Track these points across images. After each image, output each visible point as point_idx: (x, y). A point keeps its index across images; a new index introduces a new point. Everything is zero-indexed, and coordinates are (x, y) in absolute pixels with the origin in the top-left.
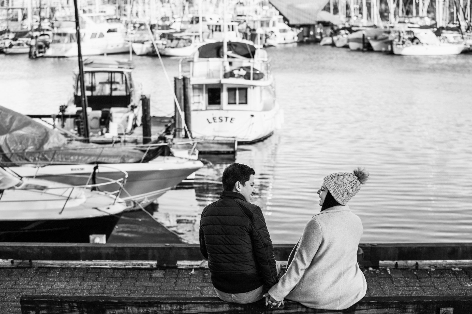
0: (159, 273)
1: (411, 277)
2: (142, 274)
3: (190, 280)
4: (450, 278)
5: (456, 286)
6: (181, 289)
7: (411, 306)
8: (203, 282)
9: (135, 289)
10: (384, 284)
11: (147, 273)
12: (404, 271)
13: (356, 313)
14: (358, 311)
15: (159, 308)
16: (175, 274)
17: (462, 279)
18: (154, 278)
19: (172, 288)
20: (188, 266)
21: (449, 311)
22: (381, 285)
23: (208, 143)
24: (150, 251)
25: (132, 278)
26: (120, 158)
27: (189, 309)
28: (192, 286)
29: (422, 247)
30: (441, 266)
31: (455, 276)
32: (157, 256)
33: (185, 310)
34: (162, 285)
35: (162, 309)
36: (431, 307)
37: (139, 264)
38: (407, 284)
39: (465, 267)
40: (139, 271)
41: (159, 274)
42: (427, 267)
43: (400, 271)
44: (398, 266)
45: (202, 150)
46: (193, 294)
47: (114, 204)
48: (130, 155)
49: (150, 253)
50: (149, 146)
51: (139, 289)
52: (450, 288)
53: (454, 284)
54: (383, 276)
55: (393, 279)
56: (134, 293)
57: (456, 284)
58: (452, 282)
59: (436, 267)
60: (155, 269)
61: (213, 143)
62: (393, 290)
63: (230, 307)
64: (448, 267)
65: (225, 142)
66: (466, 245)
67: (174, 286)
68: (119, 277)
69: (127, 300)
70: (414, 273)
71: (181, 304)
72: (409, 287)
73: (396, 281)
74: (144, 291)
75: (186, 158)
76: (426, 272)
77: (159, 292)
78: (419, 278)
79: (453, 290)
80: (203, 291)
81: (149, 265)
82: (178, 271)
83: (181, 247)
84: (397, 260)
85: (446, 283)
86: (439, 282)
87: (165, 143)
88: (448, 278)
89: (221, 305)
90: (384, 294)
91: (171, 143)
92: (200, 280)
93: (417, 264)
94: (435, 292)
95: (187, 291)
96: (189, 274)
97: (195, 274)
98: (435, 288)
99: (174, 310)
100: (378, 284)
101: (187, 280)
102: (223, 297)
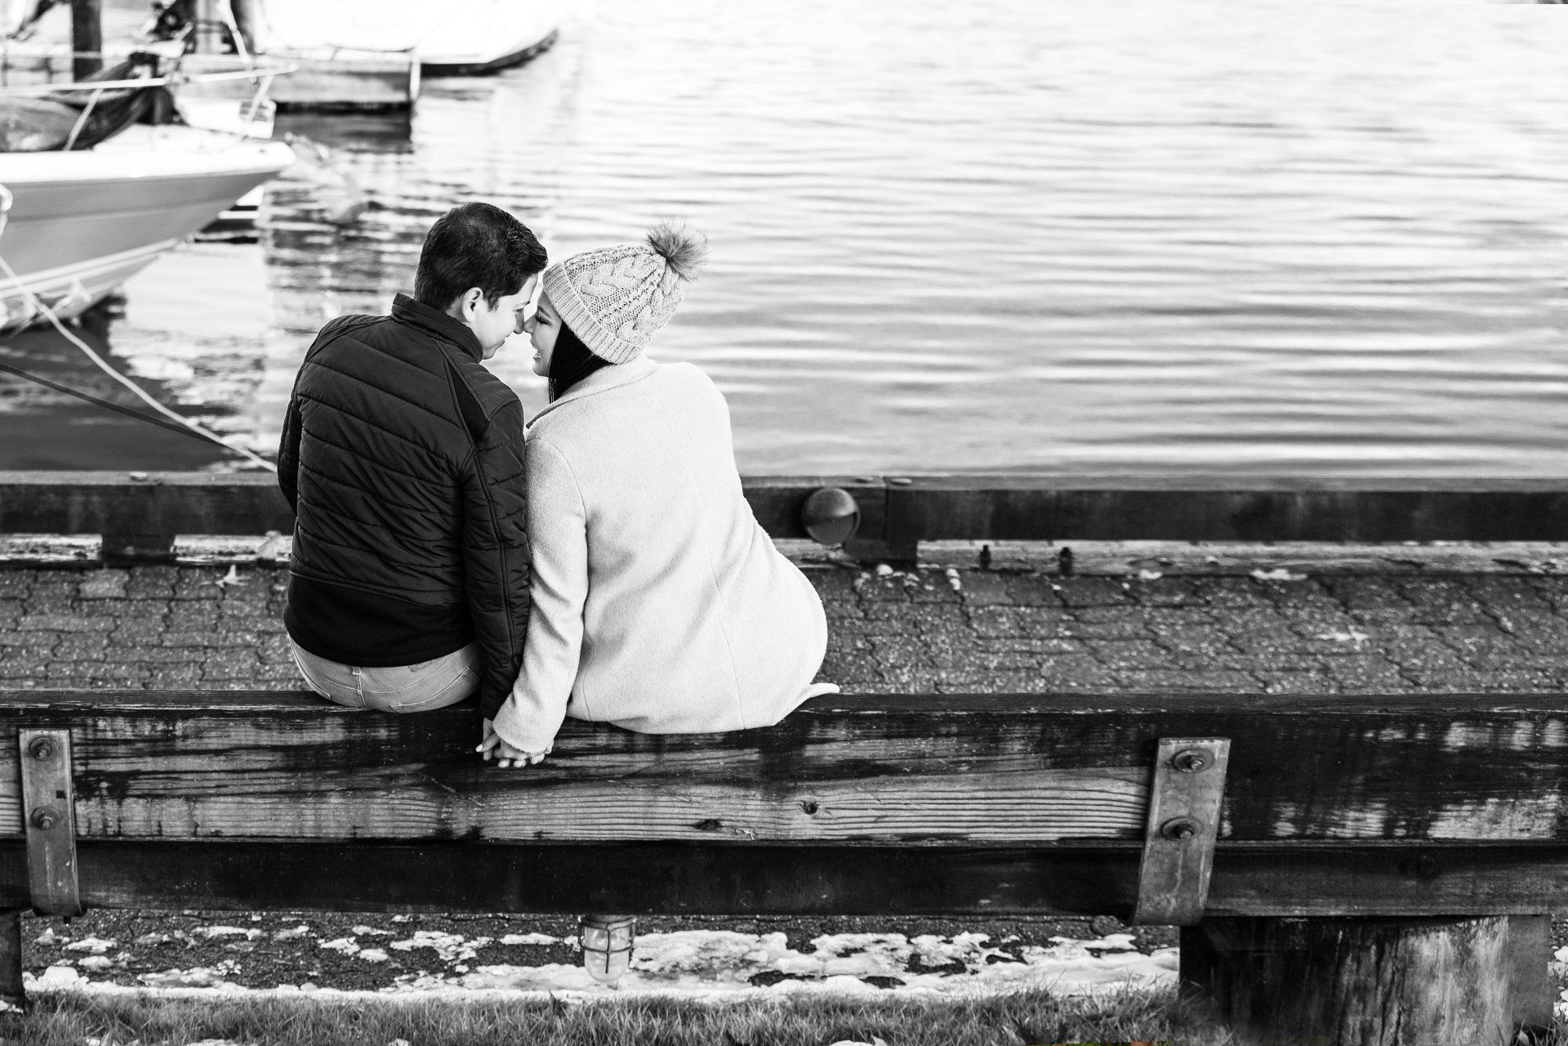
0: (107, 579)
1: (1038, 602)
2: (46, 583)
3: (219, 607)
4: (1239, 608)
5: (1270, 638)
6: (189, 642)
7: (1018, 731)
8: (269, 616)
9: (17, 644)
10: (934, 629)
11: (63, 582)
12: (1014, 581)
13: (807, 754)
14: (818, 747)
15: (90, 731)
16: (165, 584)
17: (1303, 614)
18: (88, 600)
19: (155, 640)
20: (213, 553)
21: (1207, 750)
22: (922, 632)
23: (312, 72)
24: (78, 499)
25: (7, 599)
27: (199, 734)
28: (228, 632)
30: (1197, 561)
31: (1267, 602)
32: (102, 516)
33: (185, 737)
34: (117, 627)
35: (100, 735)
36: (1111, 735)
37: (36, 545)
38: (1023, 629)
39: (1326, 568)
40: (33, 572)
41: (107, 586)
42: (1119, 567)
43: (997, 578)
44: (989, 561)
45: (287, 96)
46: (228, 660)
48: (26, 120)
50: (98, 90)
51: (33, 640)
52: (1236, 645)
53: (1261, 629)
54: (931, 598)
55: (971, 609)
56: (16, 657)
57: (1273, 633)
58: (1251, 625)
59: (1167, 565)
60: (94, 566)
61: (330, 73)
62: (966, 652)
63: (348, 727)
64: (1229, 567)
65: (374, 68)
67: (161, 629)
70: (1051, 587)
71: (170, 717)
72: (1031, 639)
73: (980, 619)
74: (52, 650)
75: (233, 130)
76: (1115, 583)
77: (106, 655)
78: (1077, 607)
79: (1256, 655)
80: (266, 650)
81: (72, 552)
82: (178, 572)
83: (188, 483)
84: (989, 538)
85: (1217, 626)
86: (1181, 622)
87: (155, 75)
88: (1230, 609)
89: (317, 722)
90: (933, 664)
91: (177, 78)
92: (256, 607)
93: (1066, 552)
94: (1157, 661)
95: (209, 651)
96: (216, 586)
97: (238, 586)
98: (1158, 645)
99: (145, 740)
100: (911, 627)
101: (208, 605)
102: (327, 682)
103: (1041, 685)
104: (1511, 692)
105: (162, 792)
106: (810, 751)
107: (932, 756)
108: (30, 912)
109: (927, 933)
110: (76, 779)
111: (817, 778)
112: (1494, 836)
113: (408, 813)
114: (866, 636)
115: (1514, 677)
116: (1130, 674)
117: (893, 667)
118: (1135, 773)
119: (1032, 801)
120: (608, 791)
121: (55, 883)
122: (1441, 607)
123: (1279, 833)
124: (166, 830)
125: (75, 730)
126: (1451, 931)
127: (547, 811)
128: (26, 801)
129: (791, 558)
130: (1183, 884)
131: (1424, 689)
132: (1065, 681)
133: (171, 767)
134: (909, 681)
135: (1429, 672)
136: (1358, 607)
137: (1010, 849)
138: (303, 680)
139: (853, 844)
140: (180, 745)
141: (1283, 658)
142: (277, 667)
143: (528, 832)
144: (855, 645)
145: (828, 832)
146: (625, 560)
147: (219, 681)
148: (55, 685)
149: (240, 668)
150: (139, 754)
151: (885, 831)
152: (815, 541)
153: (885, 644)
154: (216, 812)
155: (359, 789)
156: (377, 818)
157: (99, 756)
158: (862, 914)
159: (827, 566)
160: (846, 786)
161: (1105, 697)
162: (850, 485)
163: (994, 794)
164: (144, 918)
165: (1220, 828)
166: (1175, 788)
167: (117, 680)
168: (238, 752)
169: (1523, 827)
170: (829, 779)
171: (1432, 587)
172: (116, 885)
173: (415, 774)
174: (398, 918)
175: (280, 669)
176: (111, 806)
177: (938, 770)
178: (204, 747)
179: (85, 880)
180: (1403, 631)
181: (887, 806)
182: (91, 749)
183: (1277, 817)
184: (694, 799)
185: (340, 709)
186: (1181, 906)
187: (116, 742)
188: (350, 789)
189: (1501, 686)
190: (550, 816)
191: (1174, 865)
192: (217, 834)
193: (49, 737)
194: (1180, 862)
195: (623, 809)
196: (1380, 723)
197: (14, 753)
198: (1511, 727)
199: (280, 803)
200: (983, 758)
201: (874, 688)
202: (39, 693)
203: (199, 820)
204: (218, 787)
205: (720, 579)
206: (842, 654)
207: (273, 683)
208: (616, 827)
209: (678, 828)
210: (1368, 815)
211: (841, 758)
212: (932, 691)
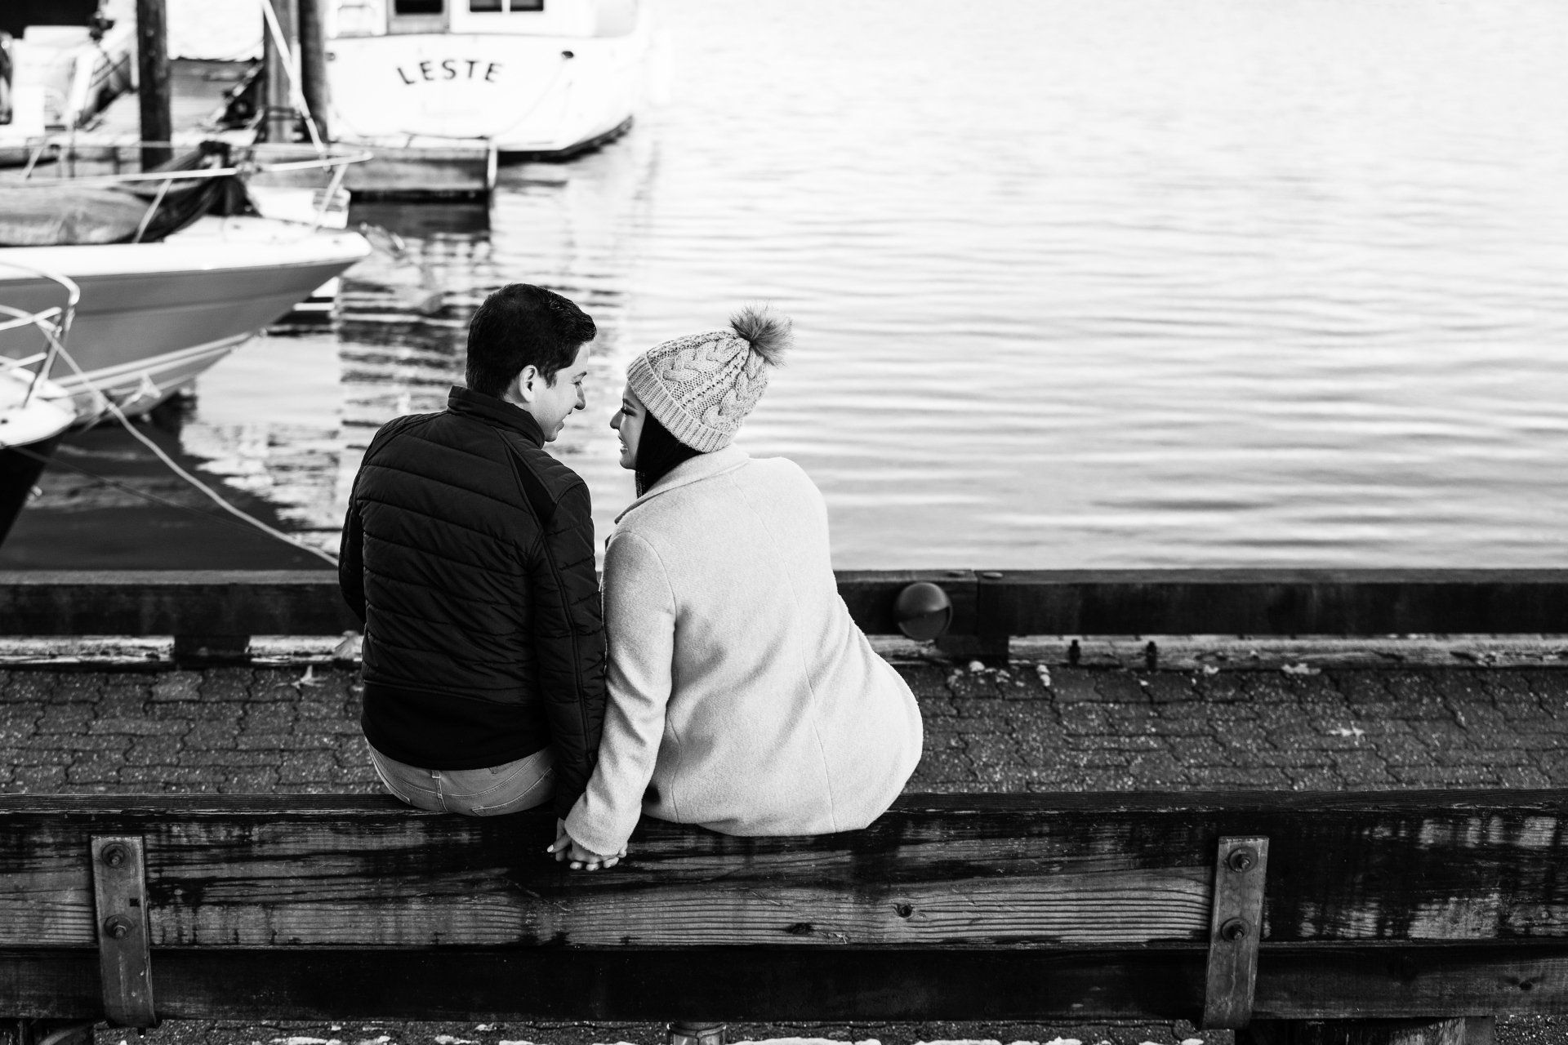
0: (180, 681)
1: (1126, 698)
2: (117, 686)
3: (295, 709)
4: (1274, 703)
5: (1295, 733)
6: (265, 745)
7: (1108, 830)
8: (347, 718)
9: (88, 748)
10: (1025, 726)
11: (135, 684)
12: (1103, 676)
13: (901, 855)
14: (911, 848)
15: (164, 837)
16: (240, 686)
17: (1319, 709)
18: (160, 703)
19: (230, 743)
20: (289, 654)
21: (1253, 849)
22: (1014, 730)
23: (386, 160)
24: (149, 599)
25: (78, 702)
26: (59, 224)
27: (276, 839)
28: (305, 735)
29: (1171, 587)
30: (1244, 657)
31: (1293, 697)
32: (174, 616)
33: (262, 842)
34: (190, 730)
35: (174, 841)
36: (1185, 834)
37: (108, 647)
38: (1111, 726)
39: (1333, 662)
40: (104, 674)
41: (180, 688)
42: (1189, 662)
43: (1087, 674)
44: (1079, 656)
45: (361, 185)
46: (305, 764)
47: (24, 405)
48: (93, 212)
49: (148, 602)
50: (166, 181)
51: (105, 745)
52: (1272, 741)
53: (1289, 725)
54: (1022, 695)
55: (1061, 706)
56: (87, 761)
57: (1297, 729)
58: (1282, 720)
59: (1222, 659)
60: (167, 668)
61: (405, 161)
62: (1057, 750)
63: (429, 831)
64: (1266, 662)
65: (449, 156)
66: (1335, 579)
67: (236, 732)
68: (30, 701)
69: (45, 807)
70: (1138, 683)
71: (246, 822)
72: (1119, 736)
73: (1069, 714)
74: (124, 754)
75: (306, 220)
76: (1187, 678)
77: (179, 759)
78: (1159, 703)
79: (1286, 752)
80: (343, 753)
81: (144, 653)
82: (253, 674)
83: (263, 582)
84: (1078, 633)
85: (1258, 722)
86: (1233, 718)
87: (226, 164)
88: (1267, 704)
89: (397, 827)
90: (1026, 764)
91: (248, 167)
92: (333, 709)
93: (1151, 647)
94: (1217, 758)
95: (285, 754)
96: (292, 687)
97: (314, 688)
98: (1217, 742)
99: (220, 845)
100: (1002, 724)
101: (284, 708)
102: (407, 787)
103: (1130, 783)
104: (1465, 788)
105: (238, 899)
106: (904, 852)
107: (1025, 856)
108: (103, 1023)
109: (1021, 1039)
110: (149, 886)
111: (912, 880)
112: (1455, 936)
113: (492, 919)
114: (959, 734)
115: (1467, 773)
116: (1197, 771)
117: (986, 765)
118: (1201, 872)
119: (1122, 902)
120: (696, 894)
121: (129, 994)
122: (1415, 702)
123: (1305, 934)
124: (243, 938)
125: (148, 836)
126: (1425, 1033)
127: (634, 916)
128: (99, 909)
129: (883, 655)
130: (1236, 987)
131: (1404, 785)
132: (1151, 781)
133: (248, 874)
134: (1001, 779)
135: (1407, 768)
136: (1357, 702)
137: (1101, 952)
138: (382, 783)
139: (948, 947)
140: (256, 851)
141: (1304, 754)
142: (356, 771)
143: (615, 937)
144: (948, 743)
145: (923, 936)
146: (716, 657)
147: (295, 784)
148: (126, 791)
149: (318, 772)
150: (215, 860)
151: (979, 933)
152: (907, 637)
153: (978, 742)
154: (294, 920)
155: (441, 895)
156: (459, 925)
157: (174, 862)
158: (956, 1019)
159: (919, 663)
160: (941, 888)
161: (1180, 795)
162: (942, 579)
163: (1087, 895)
164: (220, 1029)
165: (1262, 929)
166: (1231, 888)
167: (192, 785)
168: (316, 858)
169: (1475, 926)
170: (923, 880)
171: (1409, 680)
172: (191, 995)
173: (498, 879)
174: (482, 1027)
175: (358, 772)
176: (186, 914)
177: (1029, 871)
178: (280, 853)
179: (160, 990)
180: (1389, 726)
181: (981, 909)
182: (166, 855)
183: (1302, 919)
184: (785, 902)
185: (420, 813)
186: (1236, 1009)
187: (190, 849)
188: (431, 895)
189: (1458, 783)
190: (637, 922)
191: (1230, 967)
192: (295, 942)
193: (122, 843)
194: (1234, 965)
195: (713, 913)
196: (1373, 820)
197: (86, 860)
198: (1465, 824)
199: (359, 909)
200: (1075, 858)
201: (968, 787)
202: (111, 799)
203: (276, 928)
204: (295, 893)
205: (814, 679)
206: (935, 753)
207: (351, 787)
208: (705, 931)
209: (769, 932)
210: (1366, 915)
211: (935, 859)
212: (1024, 789)
